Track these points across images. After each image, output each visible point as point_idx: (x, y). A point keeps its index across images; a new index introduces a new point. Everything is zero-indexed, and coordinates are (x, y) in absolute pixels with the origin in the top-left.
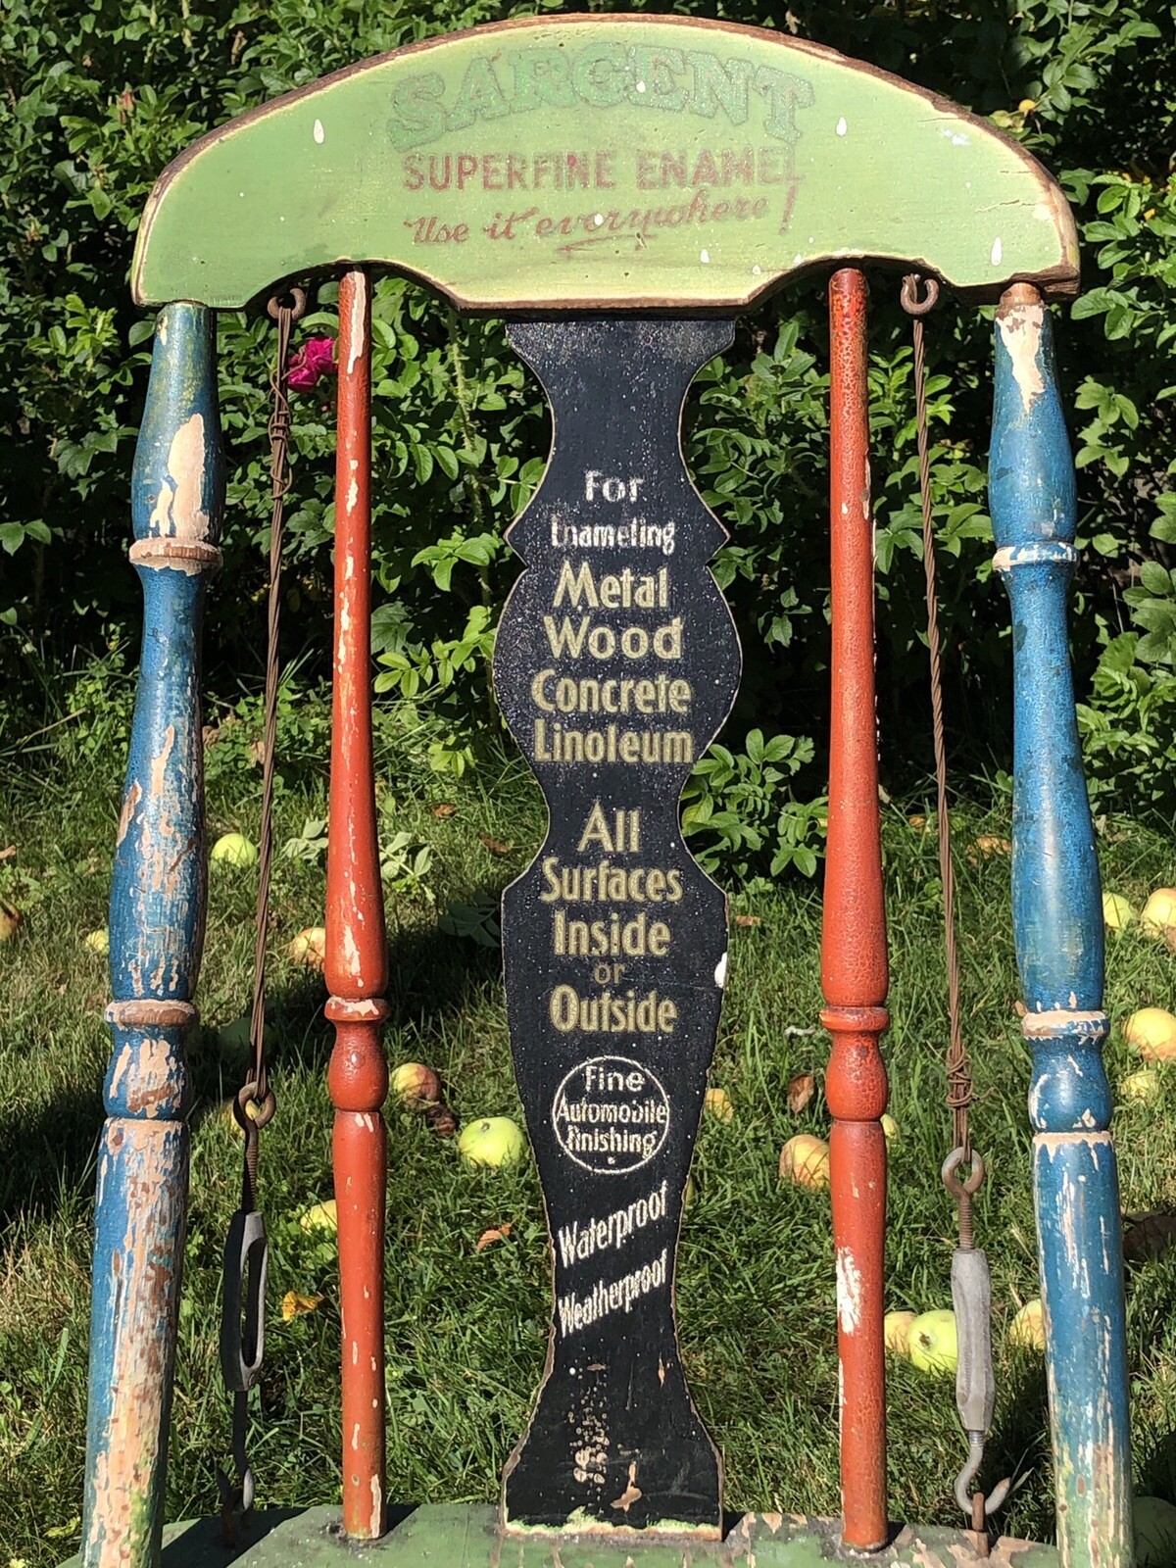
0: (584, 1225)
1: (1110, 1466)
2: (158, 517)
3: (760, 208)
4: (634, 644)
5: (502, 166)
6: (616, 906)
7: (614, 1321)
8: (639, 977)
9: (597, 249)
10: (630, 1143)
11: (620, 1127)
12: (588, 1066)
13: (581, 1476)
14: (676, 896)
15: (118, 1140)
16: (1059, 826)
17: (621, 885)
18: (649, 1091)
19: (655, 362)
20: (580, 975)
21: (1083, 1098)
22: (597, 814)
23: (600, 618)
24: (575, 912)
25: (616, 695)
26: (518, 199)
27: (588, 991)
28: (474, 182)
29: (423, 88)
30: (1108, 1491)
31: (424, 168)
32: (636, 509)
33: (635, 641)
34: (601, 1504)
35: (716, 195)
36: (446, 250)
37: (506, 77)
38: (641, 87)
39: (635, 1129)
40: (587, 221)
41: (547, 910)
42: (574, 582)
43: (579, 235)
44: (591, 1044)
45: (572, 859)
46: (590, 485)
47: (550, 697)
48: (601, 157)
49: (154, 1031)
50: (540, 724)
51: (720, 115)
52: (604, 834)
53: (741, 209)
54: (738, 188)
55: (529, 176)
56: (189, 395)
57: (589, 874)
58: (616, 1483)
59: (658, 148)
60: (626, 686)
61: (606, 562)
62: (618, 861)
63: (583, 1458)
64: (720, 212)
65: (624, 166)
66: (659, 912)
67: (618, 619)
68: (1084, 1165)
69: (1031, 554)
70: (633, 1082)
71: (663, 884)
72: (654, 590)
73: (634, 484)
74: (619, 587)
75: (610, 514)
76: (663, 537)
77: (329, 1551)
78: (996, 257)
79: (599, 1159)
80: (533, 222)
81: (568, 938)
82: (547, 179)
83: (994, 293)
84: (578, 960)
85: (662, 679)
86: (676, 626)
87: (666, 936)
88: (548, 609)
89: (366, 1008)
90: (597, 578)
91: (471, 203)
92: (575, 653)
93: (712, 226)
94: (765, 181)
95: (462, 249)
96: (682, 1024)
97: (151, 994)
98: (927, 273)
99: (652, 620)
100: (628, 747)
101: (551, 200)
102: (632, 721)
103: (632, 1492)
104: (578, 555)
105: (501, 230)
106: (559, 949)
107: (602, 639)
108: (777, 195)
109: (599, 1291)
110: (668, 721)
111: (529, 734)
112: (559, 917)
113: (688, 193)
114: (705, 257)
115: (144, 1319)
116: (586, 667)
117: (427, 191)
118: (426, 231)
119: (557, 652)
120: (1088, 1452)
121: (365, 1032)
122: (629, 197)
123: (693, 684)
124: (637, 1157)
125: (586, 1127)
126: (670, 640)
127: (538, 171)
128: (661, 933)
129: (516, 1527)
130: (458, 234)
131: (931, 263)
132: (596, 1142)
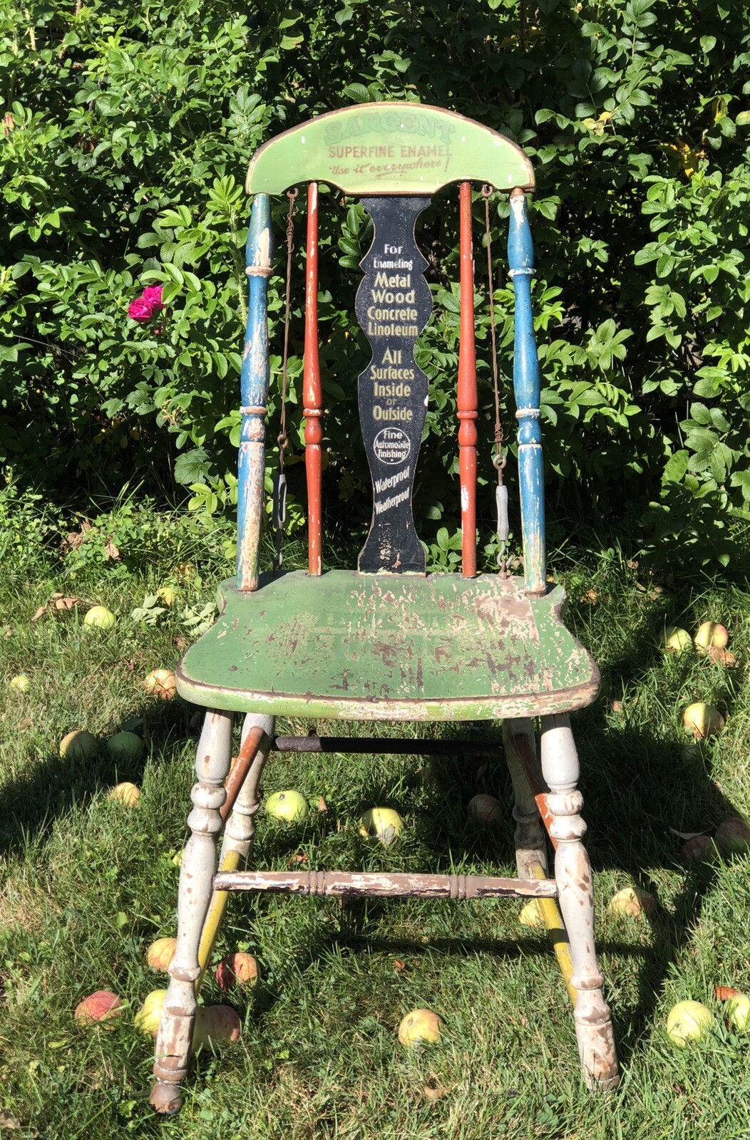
0: (384, 480)
1: (538, 540)
2: (256, 260)
3: (438, 163)
4: (400, 298)
5: (359, 150)
6: (394, 381)
7: (393, 510)
8: (400, 403)
9: (388, 176)
10: (398, 455)
11: (395, 450)
12: (385, 431)
13: (382, 558)
14: (413, 377)
15: (246, 448)
16: (527, 354)
17: (395, 374)
18: (404, 438)
19: (407, 212)
20: (382, 402)
21: (532, 435)
22: (388, 352)
23: (389, 290)
24: (381, 383)
25: (394, 314)
26: (365, 160)
27: (385, 407)
28: (351, 155)
29: (334, 126)
30: (537, 548)
31: (335, 151)
32: (400, 256)
33: (400, 297)
34: (388, 566)
35: (425, 160)
36: (341, 176)
37: (361, 122)
38: (402, 126)
39: (399, 450)
40: (385, 167)
41: (372, 382)
42: (381, 279)
43: (383, 171)
44: (386, 424)
45: (380, 366)
46: (386, 249)
47: (373, 315)
48: (390, 147)
49: (256, 415)
50: (370, 324)
51: (427, 135)
52: (390, 358)
53: (433, 164)
54: (432, 158)
55: (368, 154)
56: (264, 222)
57: (385, 370)
58: (393, 560)
59: (407, 144)
60: (397, 311)
61: (391, 273)
62: (394, 366)
63: (383, 552)
64: (426, 165)
65: (397, 150)
66: (408, 383)
67: (394, 291)
68: (532, 453)
69: (520, 272)
70: (399, 436)
71: (408, 374)
72: (406, 282)
73: (400, 248)
74: (395, 281)
75: (392, 258)
76: (409, 265)
77: (305, 577)
78: (510, 181)
79: (388, 459)
80: (368, 168)
81: (379, 391)
82: (373, 154)
83: (509, 191)
84: (382, 398)
85: (408, 309)
86: (413, 293)
87: (409, 390)
88: (373, 288)
89: (317, 412)
90: (388, 277)
91: (349, 161)
92: (381, 301)
93: (425, 170)
94: (440, 155)
95: (347, 176)
96: (415, 418)
97: (255, 404)
98: (489, 185)
99: (405, 291)
100: (398, 331)
101: (374, 161)
102: (399, 323)
103: (398, 563)
104: (382, 270)
105: (359, 170)
106: (376, 394)
107: (390, 297)
108: (444, 160)
109: (388, 500)
110: (411, 323)
111: (367, 326)
112: (376, 384)
113: (416, 159)
114: (421, 179)
115: (255, 500)
116: (384, 306)
117: (336, 158)
118: (336, 170)
119: (375, 301)
120: (532, 536)
121: (316, 420)
122: (398, 160)
123: (418, 310)
124: (400, 459)
125: (384, 450)
126: (411, 297)
127: (371, 152)
128: (407, 389)
129: (362, 573)
130: (346, 171)
131: (490, 182)
132: (387, 455)
